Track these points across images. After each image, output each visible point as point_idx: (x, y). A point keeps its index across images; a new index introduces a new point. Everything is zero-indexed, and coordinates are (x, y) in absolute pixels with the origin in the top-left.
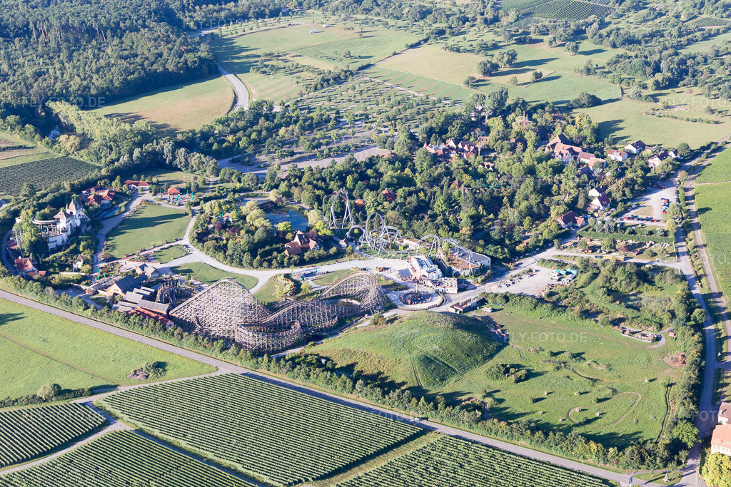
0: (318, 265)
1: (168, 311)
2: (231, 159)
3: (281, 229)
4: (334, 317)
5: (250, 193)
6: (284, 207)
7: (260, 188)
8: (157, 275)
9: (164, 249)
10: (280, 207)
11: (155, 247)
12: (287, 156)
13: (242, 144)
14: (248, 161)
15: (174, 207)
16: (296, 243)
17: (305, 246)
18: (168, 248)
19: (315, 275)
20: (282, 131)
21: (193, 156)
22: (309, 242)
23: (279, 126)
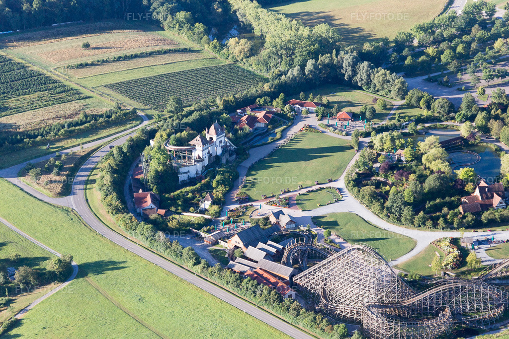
0: (498, 230)
1: (292, 276)
2: (426, 77)
3: (461, 177)
4: (498, 306)
5: (438, 124)
6: (477, 145)
7: (453, 118)
8: (293, 226)
9: (312, 191)
10: (473, 145)
11: (302, 188)
12: (498, 77)
13: (444, 58)
14: (447, 82)
15: (340, 136)
16: (476, 197)
17: (487, 202)
18: (317, 190)
19: (491, 243)
20: (498, 43)
21: (378, 72)
22: (492, 197)
23: (495, 37)
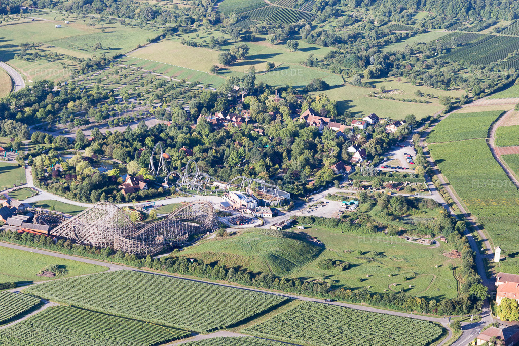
0: (152, 200)
1: (49, 231)
2: (34, 126)
3: (111, 175)
4: (185, 233)
5: (65, 151)
7: (72, 148)
8: (22, 208)
9: (15, 190)
11: (6, 189)
12: (83, 124)
13: (39, 115)
14: (51, 128)
15: (5, 161)
16: (128, 185)
17: (136, 187)
18: (18, 190)
19: (153, 207)
20: (71, 105)
22: (139, 184)
